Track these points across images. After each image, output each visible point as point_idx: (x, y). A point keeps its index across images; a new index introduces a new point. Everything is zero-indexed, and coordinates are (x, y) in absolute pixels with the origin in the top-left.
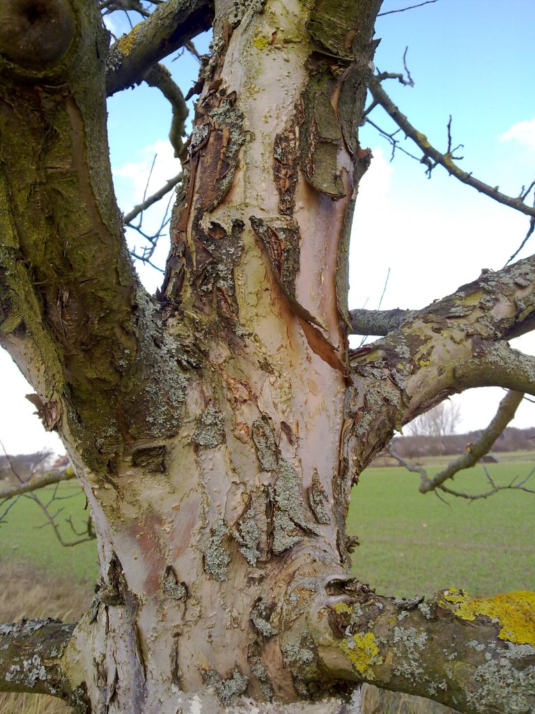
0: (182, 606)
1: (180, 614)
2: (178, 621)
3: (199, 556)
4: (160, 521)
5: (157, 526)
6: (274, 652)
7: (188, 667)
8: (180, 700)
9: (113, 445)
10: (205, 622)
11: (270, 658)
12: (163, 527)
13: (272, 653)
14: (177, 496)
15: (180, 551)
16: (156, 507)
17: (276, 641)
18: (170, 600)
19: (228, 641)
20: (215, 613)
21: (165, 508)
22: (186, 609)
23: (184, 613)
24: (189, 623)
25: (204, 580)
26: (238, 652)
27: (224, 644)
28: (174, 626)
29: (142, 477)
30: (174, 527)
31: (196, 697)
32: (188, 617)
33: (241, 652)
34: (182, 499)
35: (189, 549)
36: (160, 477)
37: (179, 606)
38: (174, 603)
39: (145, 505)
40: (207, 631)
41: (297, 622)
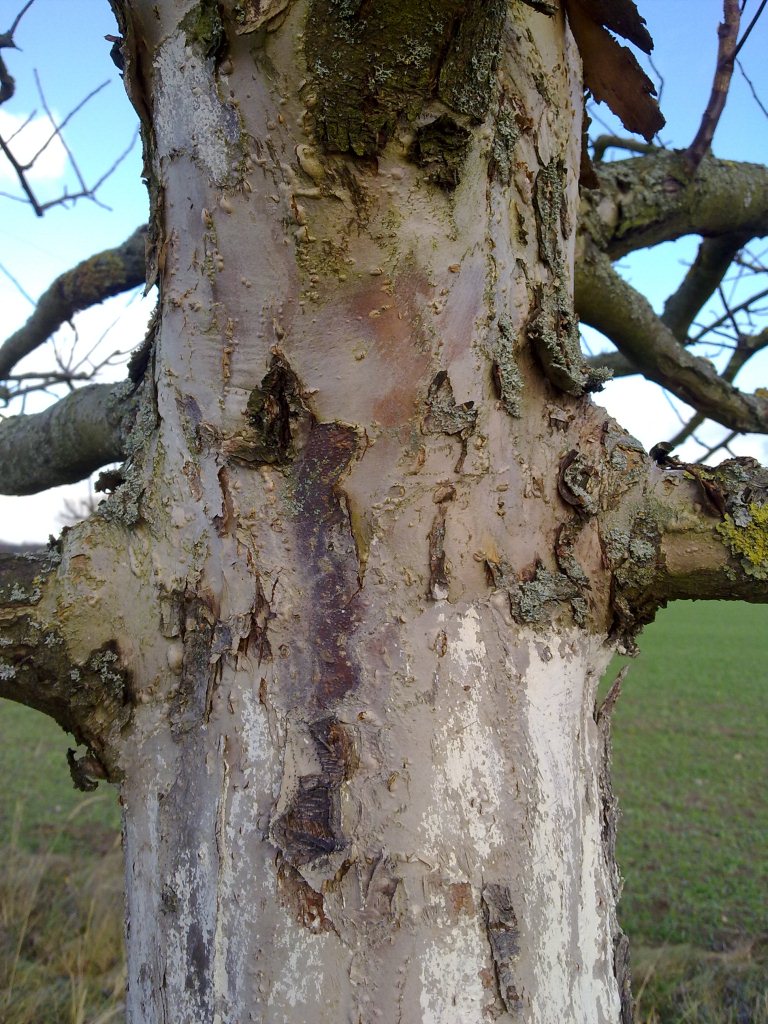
0: (457, 448)
1: (452, 463)
2: (448, 474)
3: (486, 366)
4: (426, 287)
5: (419, 297)
6: (591, 542)
7: (462, 557)
8: (442, 617)
9: (402, 91)
10: (494, 480)
11: (585, 552)
12: (430, 299)
13: (587, 544)
14: (459, 248)
15: (457, 351)
16: (422, 259)
17: (594, 525)
18: (435, 435)
19: (526, 517)
20: (508, 467)
21: (437, 264)
22: (464, 453)
23: (461, 461)
24: (467, 480)
25: (492, 408)
26: (539, 537)
27: (520, 522)
28: (440, 484)
29: (413, 189)
30: (448, 304)
31: (472, 612)
32: (467, 468)
33: (544, 538)
34: (464, 257)
35: (471, 350)
36: (439, 200)
37: (451, 448)
38: (443, 441)
39: (404, 250)
40: (497, 496)
41: (627, 497)
